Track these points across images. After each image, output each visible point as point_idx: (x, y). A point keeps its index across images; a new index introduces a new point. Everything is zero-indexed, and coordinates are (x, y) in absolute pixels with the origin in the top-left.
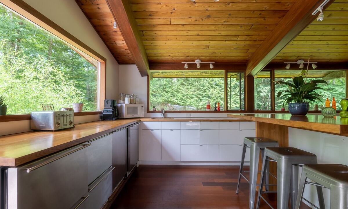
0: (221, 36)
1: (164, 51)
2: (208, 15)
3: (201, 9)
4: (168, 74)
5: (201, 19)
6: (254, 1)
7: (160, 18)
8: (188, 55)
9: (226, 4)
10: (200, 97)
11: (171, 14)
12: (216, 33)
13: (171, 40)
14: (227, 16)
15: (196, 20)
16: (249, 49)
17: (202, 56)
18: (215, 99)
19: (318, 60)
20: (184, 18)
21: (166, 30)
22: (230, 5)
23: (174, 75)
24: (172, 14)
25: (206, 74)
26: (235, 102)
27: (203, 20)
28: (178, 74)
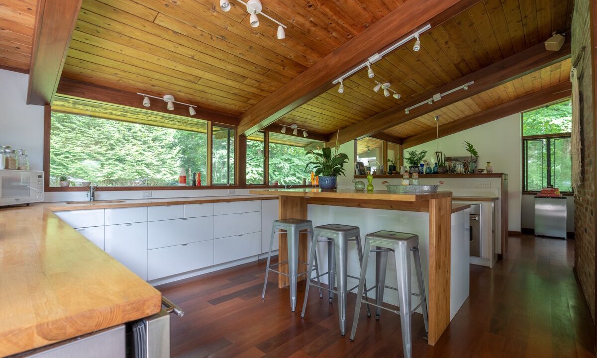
0: (225, 71)
1: (110, 63)
2: (223, 35)
3: (218, 22)
4: (90, 108)
5: (210, 36)
6: (284, 44)
7: (137, 3)
8: (154, 82)
9: (253, 33)
10: (102, 158)
11: (164, 6)
12: (221, 65)
13: (137, 48)
14: (248, 47)
15: (202, 35)
16: (250, 99)
17: (179, 91)
18: (135, 164)
19: (309, 128)
20: (184, 23)
21: (136, 28)
22: (257, 36)
23: (103, 113)
24: (167, 8)
25: (170, 122)
26: (171, 172)
27: (212, 39)
28: (114, 112)
